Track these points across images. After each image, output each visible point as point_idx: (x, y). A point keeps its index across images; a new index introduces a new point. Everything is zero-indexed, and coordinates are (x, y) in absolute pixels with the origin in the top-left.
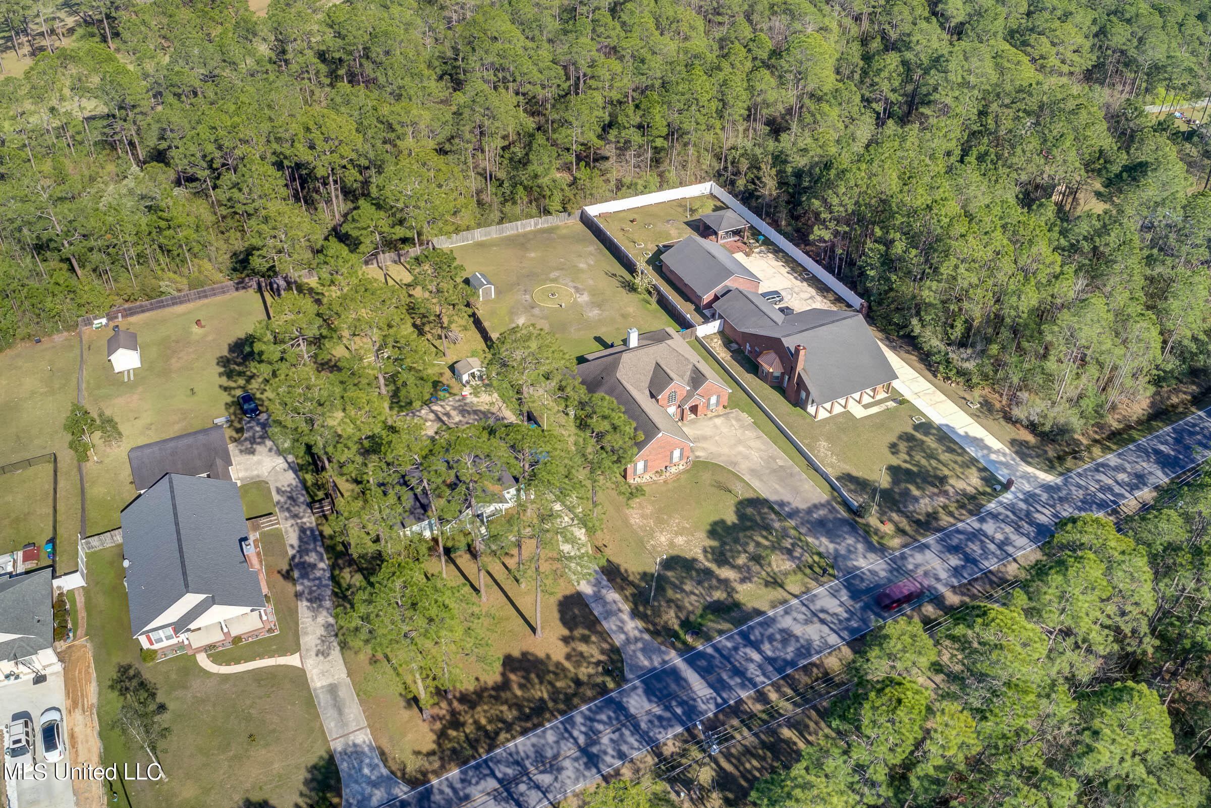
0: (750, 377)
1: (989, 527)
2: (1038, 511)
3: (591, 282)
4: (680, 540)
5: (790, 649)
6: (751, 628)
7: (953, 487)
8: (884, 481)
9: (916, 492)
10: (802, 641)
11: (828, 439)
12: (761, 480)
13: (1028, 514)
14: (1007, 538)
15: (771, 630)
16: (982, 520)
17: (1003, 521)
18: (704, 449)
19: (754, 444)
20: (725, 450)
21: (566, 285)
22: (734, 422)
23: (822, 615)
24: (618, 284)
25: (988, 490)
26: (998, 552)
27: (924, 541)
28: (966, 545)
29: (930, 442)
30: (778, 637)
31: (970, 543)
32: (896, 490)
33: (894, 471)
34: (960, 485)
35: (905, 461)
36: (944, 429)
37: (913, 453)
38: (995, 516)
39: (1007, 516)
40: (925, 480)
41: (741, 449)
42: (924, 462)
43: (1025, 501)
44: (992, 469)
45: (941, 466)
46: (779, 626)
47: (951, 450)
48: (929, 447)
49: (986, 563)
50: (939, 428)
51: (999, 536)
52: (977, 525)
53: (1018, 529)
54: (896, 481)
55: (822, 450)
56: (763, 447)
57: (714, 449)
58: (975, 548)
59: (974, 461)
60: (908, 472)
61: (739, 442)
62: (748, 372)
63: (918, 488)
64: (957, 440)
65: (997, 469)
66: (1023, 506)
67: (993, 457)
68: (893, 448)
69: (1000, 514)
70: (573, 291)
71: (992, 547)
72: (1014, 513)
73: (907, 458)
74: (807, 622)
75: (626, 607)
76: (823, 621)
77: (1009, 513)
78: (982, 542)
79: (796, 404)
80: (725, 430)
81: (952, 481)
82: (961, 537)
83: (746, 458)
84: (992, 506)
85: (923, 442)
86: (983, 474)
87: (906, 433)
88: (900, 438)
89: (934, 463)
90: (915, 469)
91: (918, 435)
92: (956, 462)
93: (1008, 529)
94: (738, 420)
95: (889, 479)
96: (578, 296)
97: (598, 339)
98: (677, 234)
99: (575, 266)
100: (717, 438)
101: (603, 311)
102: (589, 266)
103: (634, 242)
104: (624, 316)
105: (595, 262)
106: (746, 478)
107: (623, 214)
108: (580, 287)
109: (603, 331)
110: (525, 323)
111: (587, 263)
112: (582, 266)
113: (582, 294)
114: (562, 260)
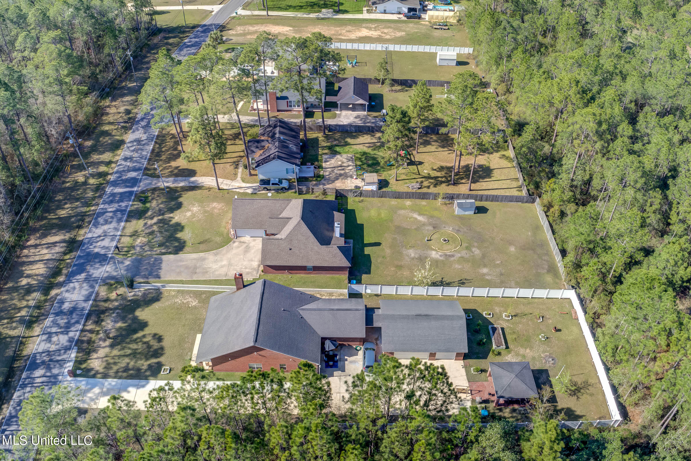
1: (63, 339)
2: (44, 376)
4: (189, 214)
6: (124, 215)
7: (104, 347)
8: (142, 314)
9: (120, 324)
11: (195, 307)
12: (194, 259)
13: (49, 368)
14: (50, 341)
15: (115, 219)
16: (71, 340)
17: (59, 350)
18: (238, 247)
19: (223, 271)
20: (229, 255)
22: (247, 270)
25: (83, 366)
26: (49, 330)
27: (91, 302)
28: (68, 319)
29: (143, 364)
31: (66, 321)
32: (131, 316)
33: (144, 325)
34: (102, 352)
35: (144, 336)
36: (143, 382)
37: (145, 346)
38: (67, 349)
39: (59, 355)
40: (121, 335)
41: (225, 262)
42: (134, 346)
43: (55, 376)
44: (91, 380)
45: (122, 353)
46: (114, 223)
47: (126, 369)
48: (141, 359)
49: (51, 319)
50: (146, 378)
51: (55, 339)
52: (71, 334)
53: (48, 353)
54: (135, 319)
55: (190, 300)
56: (217, 273)
57: (234, 251)
58: (62, 321)
59: (105, 376)
60: (135, 331)
61: (230, 265)
63: (121, 328)
64: (129, 381)
65: (87, 384)
66: (55, 371)
67: (97, 390)
68: (159, 339)
69: (65, 353)
71: (54, 330)
72: (58, 361)
73: (145, 340)
75: (173, 186)
76: (98, 237)
77: (59, 358)
78: (61, 328)
80: (245, 263)
81: (107, 350)
82: (73, 321)
83: (216, 261)
84: (73, 354)
85: (147, 359)
86: (93, 373)
87: (162, 355)
88: (162, 348)
89: (129, 352)
91: (154, 361)
92: (115, 363)
93: (53, 348)
94: (248, 273)
95: (140, 318)
96: (440, 253)
97: (378, 244)
98: (521, 353)
99: (485, 266)
100: (242, 257)
101: (413, 259)
102: (484, 275)
103: (515, 316)
104: (400, 267)
105: (487, 280)
106: (202, 254)
107: (575, 329)
108: (452, 259)
109: (386, 250)
110: (416, 219)
111: (487, 274)
112: (485, 270)
113: (441, 256)
114: (498, 262)
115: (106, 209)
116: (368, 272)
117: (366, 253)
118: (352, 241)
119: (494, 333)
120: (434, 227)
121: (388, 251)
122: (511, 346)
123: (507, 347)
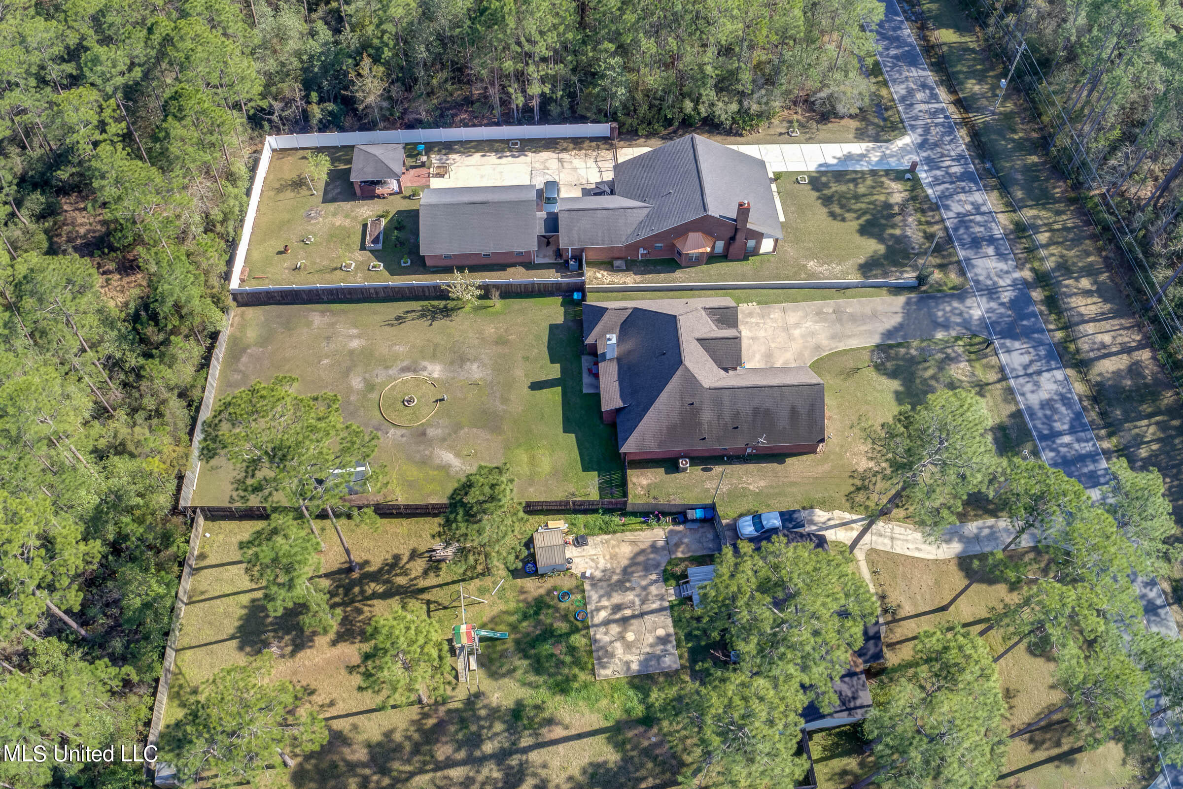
0: (678, 274)
1: (956, 207)
2: (947, 167)
3: (400, 349)
5: (1063, 409)
6: (1035, 427)
7: (898, 204)
9: (896, 232)
10: (1056, 397)
11: (806, 258)
12: (849, 337)
13: (949, 175)
14: (971, 203)
15: (1040, 414)
16: (946, 207)
17: (951, 195)
19: (793, 317)
20: (795, 347)
21: (391, 378)
22: (753, 320)
23: (1030, 371)
24: (425, 322)
25: (909, 183)
26: (986, 218)
27: (960, 257)
28: (972, 233)
29: (838, 188)
30: (1048, 412)
31: (971, 230)
32: (890, 243)
33: (864, 231)
34: (897, 198)
35: (857, 218)
36: (824, 169)
37: (849, 207)
38: (943, 197)
39: (946, 189)
40: (884, 218)
41: (796, 332)
42: (862, 206)
43: (933, 168)
44: (886, 167)
45: (872, 198)
46: (1036, 407)
47: (855, 181)
48: (844, 193)
49: (996, 232)
50: (822, 173)
51: (968, 207)
52: (951, 214)
53: (963, 191)
54: (878, 238)
55: (820, 269)
56: (800, 313)
58: (977, 229)
59: (875, 174)
60: (870, 223)
61: (785, 329)
62: (674, 272)
63: (891, 227)
64: (841, 169)
65: (888, 164)
66: (938, 173)
68: (836, 216)
69: (942, 192)
70: (409, 376)
71: (978, 218)
72: (946, 183)
73: (852, 214)
74: (1037, 385)
75: (991, 521)
76: (1039, 373)
77: (944, 186)
78: (971, 221)
79: (746, 258)
80: (762, 333)
81: (890, 201)
82: (962, 231)
83: (812, 334)
84: (930, 192)
85: (836, 193)
86: (891, 176)
87: (819, 198)
88: (824, 205)
89: (865, 200)
90: (867, 217)
91: (826, 192)
92: (871, 186)
93: (961, 197)
94: (751, 315)
95: (874, 241)
96: (425, 373)
97: (536, 386)
98: (348, 220)
99: (351, 352)
100: (773, 345)
101: (476, 359)
102: (359, 336)
103: (336, 269)
104: (500, 341)
105: (356, 327)
106: (842, 347)
107: (256, 255)
108: (405, 364)
109: (522, 375)
110: (457, 455)
111: (352, 337)
112: (355, 344)
113: (425, 369)
114: (325, 362)
115: (1079, 441)
116: (553, 328)
117: (558, 366)
118: (585, 391)
119: (378, 237)
120: (424, 434)
121: (519, 373)
122: (360, 228)
123: (365, 226)
